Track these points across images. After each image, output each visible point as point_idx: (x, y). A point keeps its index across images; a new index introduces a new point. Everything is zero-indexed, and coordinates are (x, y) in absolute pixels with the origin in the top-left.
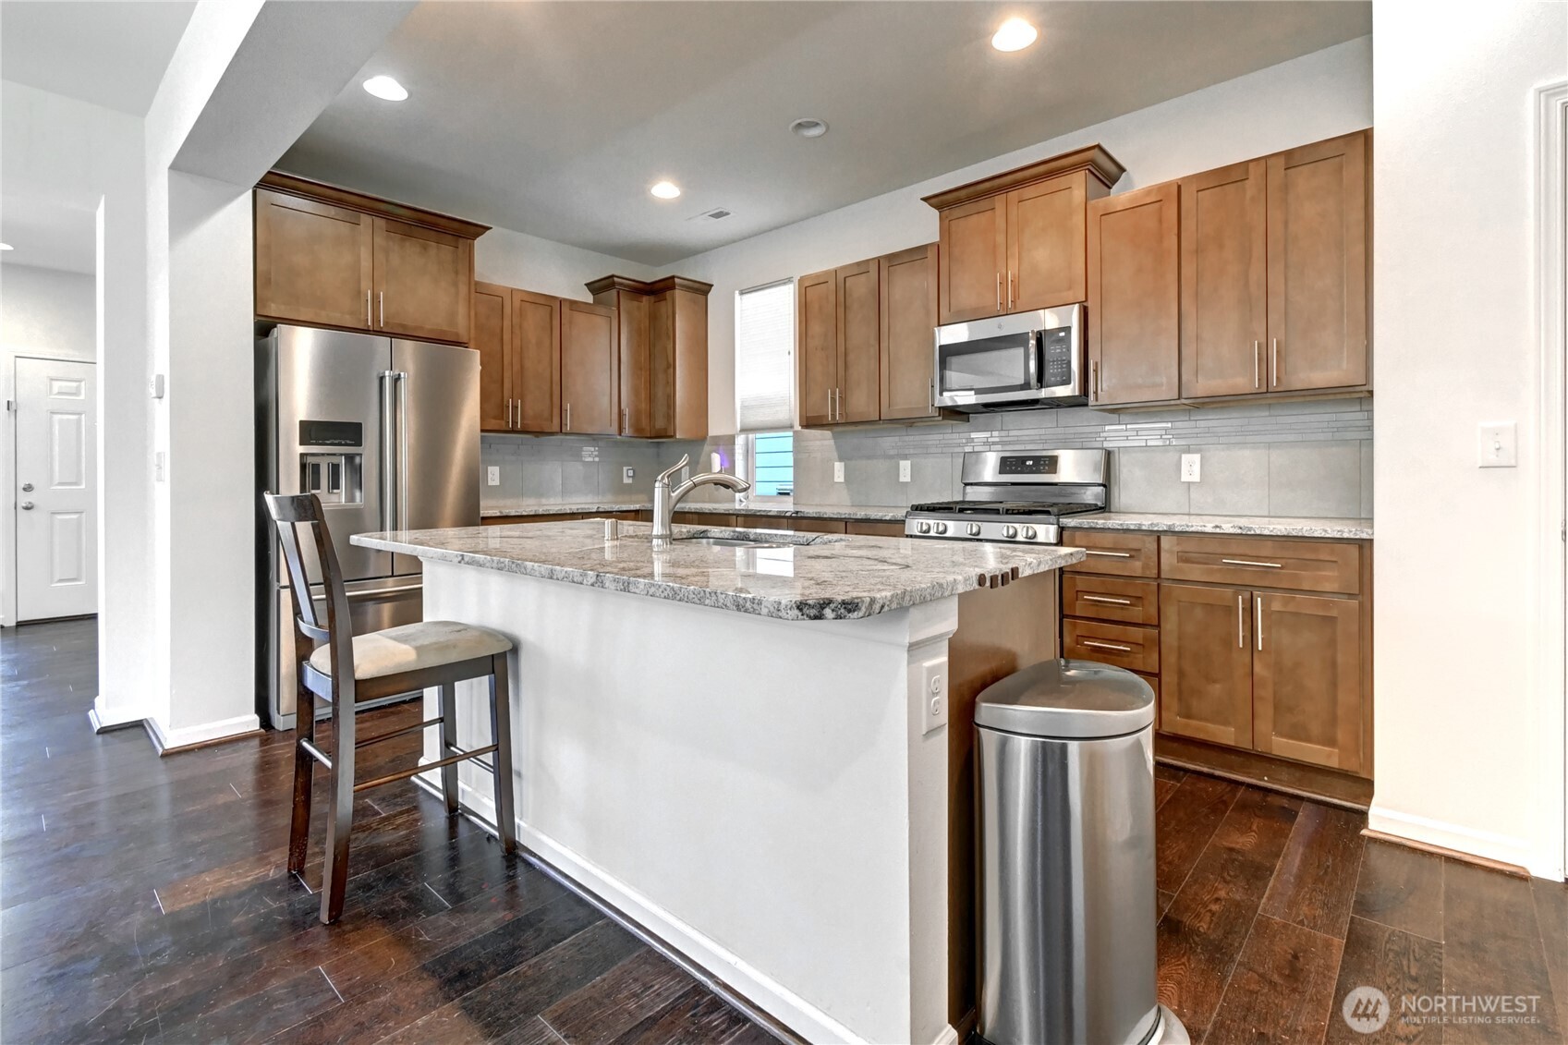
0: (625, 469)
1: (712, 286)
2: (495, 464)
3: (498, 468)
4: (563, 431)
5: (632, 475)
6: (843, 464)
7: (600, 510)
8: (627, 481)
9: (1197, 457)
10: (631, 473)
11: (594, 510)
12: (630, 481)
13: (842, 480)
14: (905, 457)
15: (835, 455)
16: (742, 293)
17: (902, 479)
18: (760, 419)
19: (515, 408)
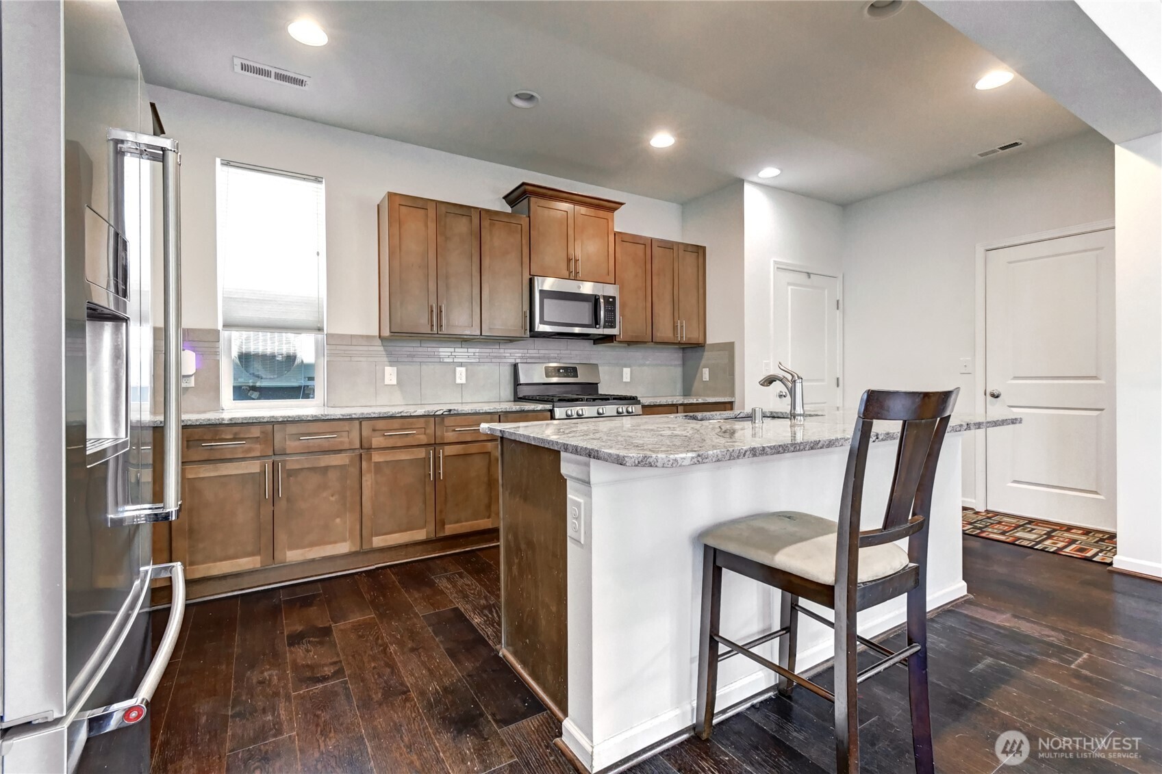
6: (395, 368)
9: (629, 369)
13: (394, 382)
14: (461, 365)
15: (385, 360)
16: (227, 163)
17: (458, 381)
18: (267, 316)
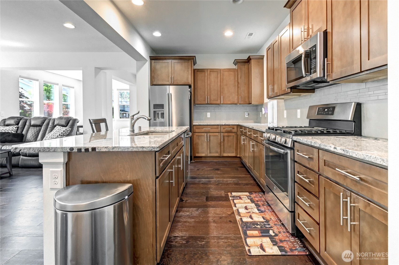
0: (246, 113)
1: (264, 56)
2: (209, 112)
3: (210, 113)
4: (221, 103)
5: (247, 115)
6: (286, 111)
7: (226, 124)
8: (246, 116)
10: (247, 114)
11: (224, 124)
12: (247, 116)
13: (286, 117)
14: (299, 109)
15: (284, 108)
19: (208, 98)
